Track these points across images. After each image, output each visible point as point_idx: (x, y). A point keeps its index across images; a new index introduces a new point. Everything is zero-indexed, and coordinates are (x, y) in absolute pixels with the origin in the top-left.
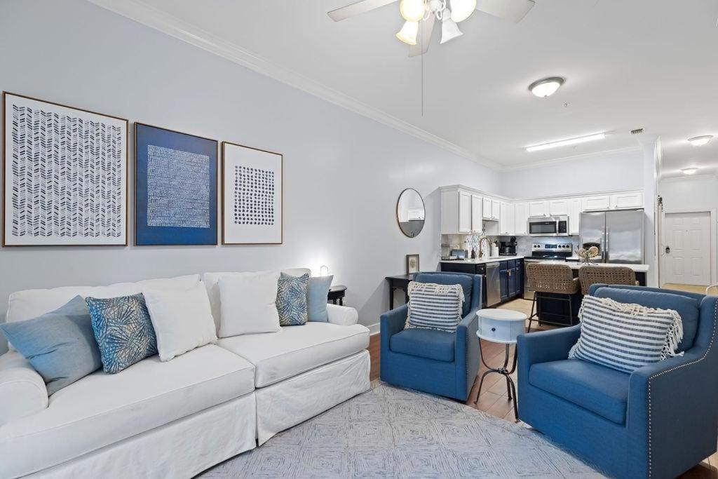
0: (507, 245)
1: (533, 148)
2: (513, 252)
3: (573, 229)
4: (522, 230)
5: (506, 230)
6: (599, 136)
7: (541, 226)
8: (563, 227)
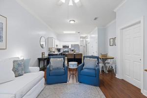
0: (59, 50)
1: (65, 32)
2: (60, 51)
3: (70, 47)
4: (61, 47)
5: (59, 47)
6: (74, 32)
7: (64, 47)
8: (68, 47)
